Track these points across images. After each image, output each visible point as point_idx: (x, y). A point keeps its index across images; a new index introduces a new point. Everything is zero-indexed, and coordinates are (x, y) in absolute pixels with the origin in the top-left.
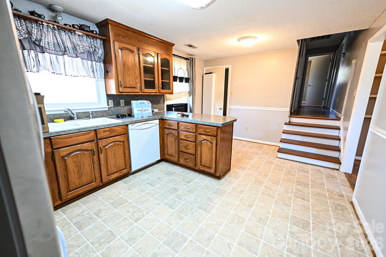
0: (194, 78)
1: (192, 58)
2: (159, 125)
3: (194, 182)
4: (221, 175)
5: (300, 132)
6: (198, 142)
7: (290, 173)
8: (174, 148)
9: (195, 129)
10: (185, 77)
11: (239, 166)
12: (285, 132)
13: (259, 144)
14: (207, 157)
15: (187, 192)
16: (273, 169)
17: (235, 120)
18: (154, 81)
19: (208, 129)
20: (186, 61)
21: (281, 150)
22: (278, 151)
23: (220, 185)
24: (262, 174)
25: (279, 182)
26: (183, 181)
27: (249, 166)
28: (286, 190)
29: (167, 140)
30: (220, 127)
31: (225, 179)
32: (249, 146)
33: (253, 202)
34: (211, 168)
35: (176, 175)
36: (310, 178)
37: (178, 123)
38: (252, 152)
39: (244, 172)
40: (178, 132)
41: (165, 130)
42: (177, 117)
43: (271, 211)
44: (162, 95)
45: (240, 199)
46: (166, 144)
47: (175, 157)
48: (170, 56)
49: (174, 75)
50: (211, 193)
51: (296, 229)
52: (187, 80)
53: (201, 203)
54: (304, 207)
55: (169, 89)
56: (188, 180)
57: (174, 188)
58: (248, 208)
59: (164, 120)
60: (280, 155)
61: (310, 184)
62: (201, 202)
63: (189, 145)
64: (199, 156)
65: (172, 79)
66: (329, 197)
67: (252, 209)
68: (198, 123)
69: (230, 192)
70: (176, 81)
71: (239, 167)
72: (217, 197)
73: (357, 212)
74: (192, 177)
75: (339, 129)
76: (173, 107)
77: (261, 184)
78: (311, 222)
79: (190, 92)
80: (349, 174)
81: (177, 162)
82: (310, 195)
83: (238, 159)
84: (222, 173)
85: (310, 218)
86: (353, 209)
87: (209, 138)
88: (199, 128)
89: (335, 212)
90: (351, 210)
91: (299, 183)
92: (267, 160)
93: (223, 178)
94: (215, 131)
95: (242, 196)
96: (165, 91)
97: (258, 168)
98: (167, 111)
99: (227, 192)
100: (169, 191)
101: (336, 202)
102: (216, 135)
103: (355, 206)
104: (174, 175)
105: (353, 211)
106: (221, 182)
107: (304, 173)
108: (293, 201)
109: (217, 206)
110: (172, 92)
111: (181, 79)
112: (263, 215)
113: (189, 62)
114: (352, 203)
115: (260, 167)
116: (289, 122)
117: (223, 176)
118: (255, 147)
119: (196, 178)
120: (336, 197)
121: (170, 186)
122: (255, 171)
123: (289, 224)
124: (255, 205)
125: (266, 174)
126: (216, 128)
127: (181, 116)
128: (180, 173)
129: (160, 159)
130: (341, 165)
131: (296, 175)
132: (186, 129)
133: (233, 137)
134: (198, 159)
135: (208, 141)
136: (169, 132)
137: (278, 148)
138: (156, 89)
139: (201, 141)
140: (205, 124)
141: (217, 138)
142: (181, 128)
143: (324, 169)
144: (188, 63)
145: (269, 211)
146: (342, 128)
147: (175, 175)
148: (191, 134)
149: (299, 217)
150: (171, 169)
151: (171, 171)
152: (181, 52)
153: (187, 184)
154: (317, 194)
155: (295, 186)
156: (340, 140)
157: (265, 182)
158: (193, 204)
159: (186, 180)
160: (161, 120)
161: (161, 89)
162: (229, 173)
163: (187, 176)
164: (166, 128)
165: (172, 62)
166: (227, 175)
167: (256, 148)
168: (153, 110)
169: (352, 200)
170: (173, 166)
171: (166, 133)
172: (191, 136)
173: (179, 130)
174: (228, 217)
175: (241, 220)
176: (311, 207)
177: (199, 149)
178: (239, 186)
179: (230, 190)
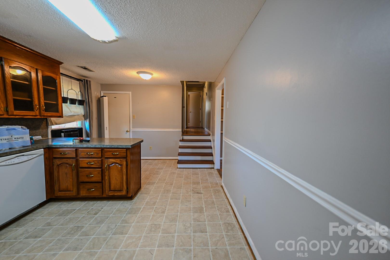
0: (91, 101)
1: (87, 80)
2: (44, 155)
3: (103, 211)
4: (133, 195)
5: (190, 146)
6: (106, 166)
7: (188, 177)
8: (71, 180)
9: (100, 154)
10: (78, 99)
11: (148, 182)
12: (181, 147)
13: (162, 160)
14: (117, 180)
15: (96, 224)
16: (176, 178)
17: (142, 141)
18: (31, 102)
19: (116, 152)
20: (79, 82)
21: (180, 162)
22: (178, 163)
23: (134, 204)
24: (168, 184)
25: (182, 186)
26: (88, 215)
27: (157, 180)
28: (187, 190)
29: (58, 172)
30: (129, 148)
31: (138, 198)
32: (154, 163)
33: (165, 208)
34: (122, 190)
35: (76, 211)
36: (200, 178)
37: (76, 150)
38: (157, 167)
39: (153, 186)
40: (77, 161)
41: (54, 161)
42: (73, 143)
43: (179, 209)
44: (45, 118)
45: (154, 210)
46: (56, 178)
47: (73, 191)
48: (57, 75)
49: (62, 96)
50: (125, 215)
51: (196, 215)
52: (81, 103)
53: (116, 229)
54: (199, 198)
55: (57, 111)
56: (95, 211)
57: (76, 228)
58: (162, 214)
59: (53, 149)
60: (180, 166)
61: (200, 181)
62: (115, 227)
63: (92, 173)
64: (107, 182)
65: (60, 100)
66: (211, 187)
67: (165, 214)
68: (105, 147)
69: (144, 208)
70: (67, 103)
71: (149, 184)
72: (132, 217)
73: (225, 191)
74: (100, 207)
75: (211, 141)
76: (63, 132)
77: (169, 192)
78: (204, 206)
79: (86, 115)
80: (219, 169)
81: (76, 196)
82: (201, 189)
83: (146, 176)
84: (134, 192)
85: (203, 204)
86: (223, 190)
87: (118, 161)
88: (106, 152)
89: (215, 195)
90: (222, 191)
91: (194, 183)
92: (171, 172)
93: (135, 197)
94: (124, 153)
95: (155, 207)
96: (50, 114)
97: (165, 180)
98: (52, 137)
99: (141, 208)
100: (69, 234)
101: (215, 189)
102: (125, 157)
103: (224, 188)
104: (73, 212)
105: (223, 191)
106: (134, 201)
107: (196, 175)
108: (192, 197)
109: (133, 224)
110: (61, 115)
111: (73, 101)
112: (174, 215)
113: (83, 83)
114: (222, 187)
115: (166, 179)
116: (182, 139)
117: (134, 195)
118: (159, 164)
119: (104, 207)
120: (215, 185)
121: (69, 227)
122: (163, 183)
123: (192, 214)
124: (167, 210)
125: (171, 183)
126: (125, 149)
127: (79, 142)
128: (82, 208)
129: (45, 200)
130: (215, 164)
131: (192, 178)
132: (89, 155)
133: (142, 158)
134: (106, 185)
135: (117, 163)
136: (61, 162)
137: (177, 161)
138: (36, 111)
139: (109, 165)
140: (113, 147)
141: (127, 159)
142: (82, 154)
143: (207, 169)
144: (81, 84)
145: (178, 210)
146: (212, 141)
147: (75, 213)
148: (96, 160)
149: (197, 206)
150: (67, 207)
151: (67, 210)
152: (71, 72)
153: (93, 217)
154: (205, 187)
155: (192, 186)
156: (212, 148)
157: (172, 189)
158: (106, 234)
159: (92, 213)
160: (47, 149)
161: (44, 111)
162: (140, 191)
163: (92, 208)
164: (55, 158)
165: (60, 81)
166: (138, 193)
167: (161, 164)
168: (32, 138)
169: (222, 185)
170: (69, 203)
171: (56, 165)
172: (96, 162)
173: (77, 158)
174: (146, 229)
175: (157, 227)
176: (203, 197)
177: (107, 174)
178: (151, 200)
179: (144, 205)
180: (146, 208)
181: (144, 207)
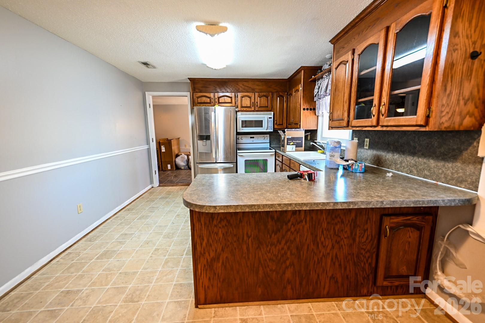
45: (169, 252)
58: (159, 248)
95: (167, 257)
96: (394, 120)
99: (186, 255)
138: (373, 117)
161: (383, 115)
178: (172, 270)
179: (183, 259)
180: (178, 255)
181: (182, 256)
